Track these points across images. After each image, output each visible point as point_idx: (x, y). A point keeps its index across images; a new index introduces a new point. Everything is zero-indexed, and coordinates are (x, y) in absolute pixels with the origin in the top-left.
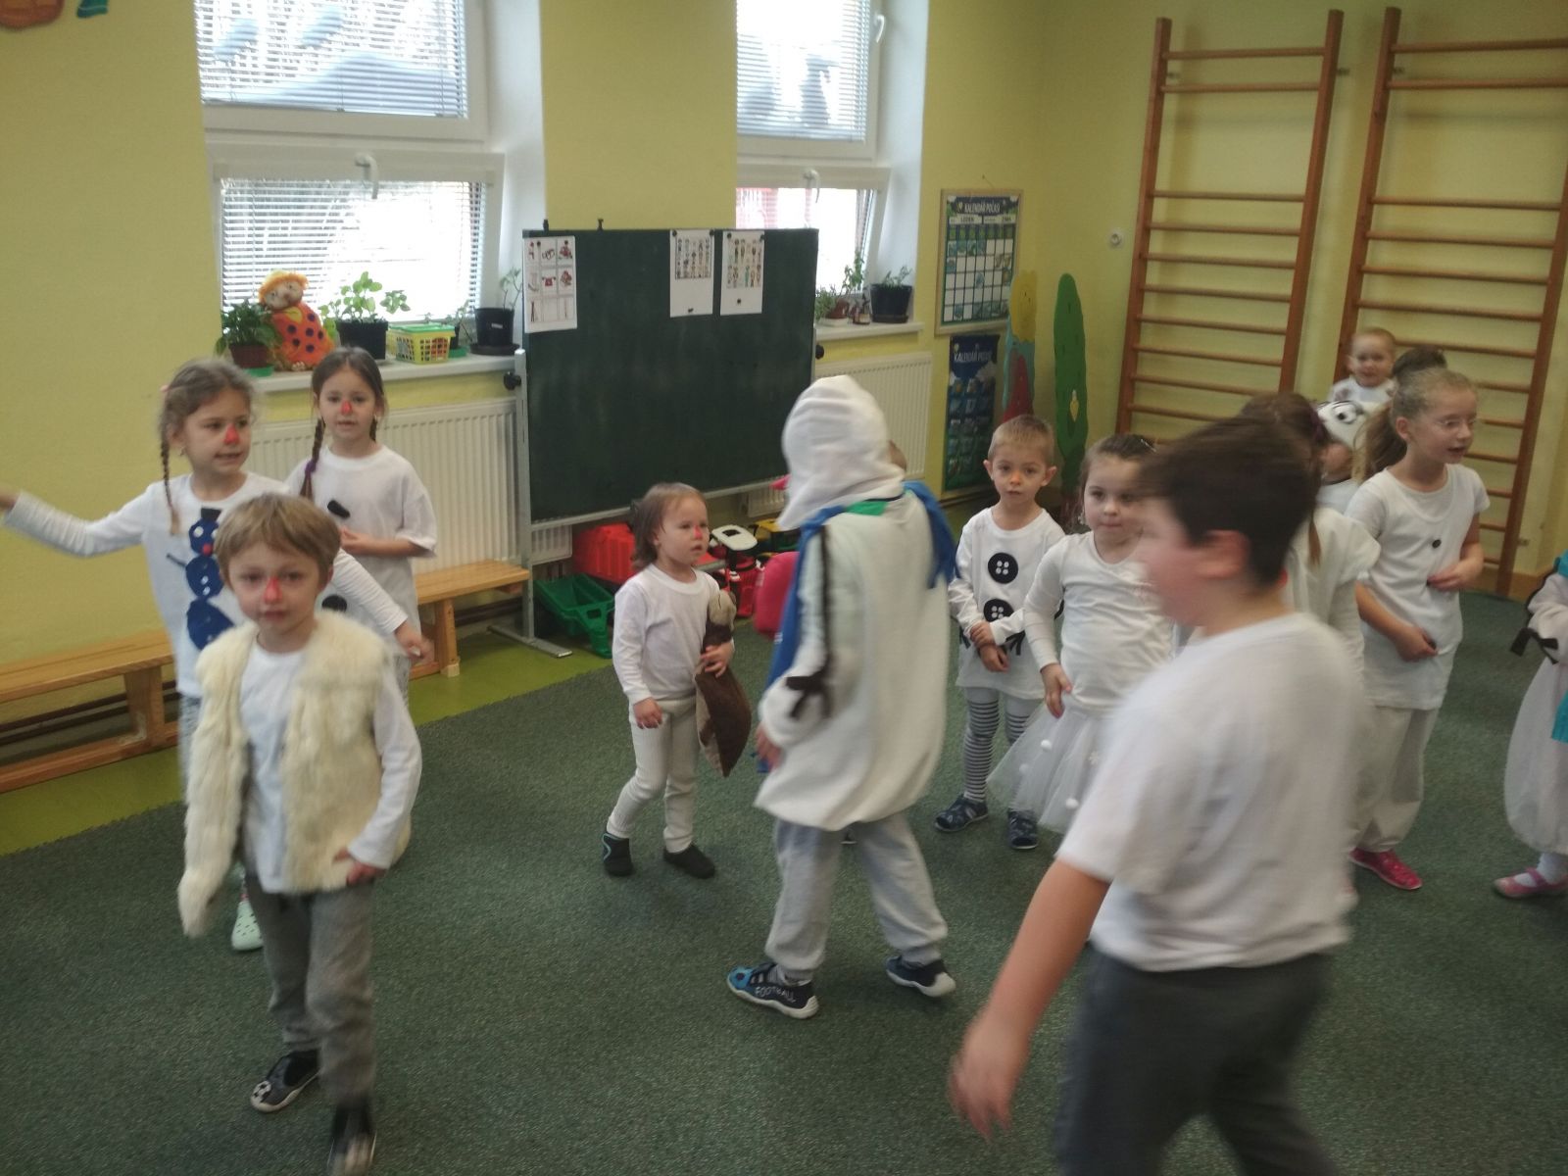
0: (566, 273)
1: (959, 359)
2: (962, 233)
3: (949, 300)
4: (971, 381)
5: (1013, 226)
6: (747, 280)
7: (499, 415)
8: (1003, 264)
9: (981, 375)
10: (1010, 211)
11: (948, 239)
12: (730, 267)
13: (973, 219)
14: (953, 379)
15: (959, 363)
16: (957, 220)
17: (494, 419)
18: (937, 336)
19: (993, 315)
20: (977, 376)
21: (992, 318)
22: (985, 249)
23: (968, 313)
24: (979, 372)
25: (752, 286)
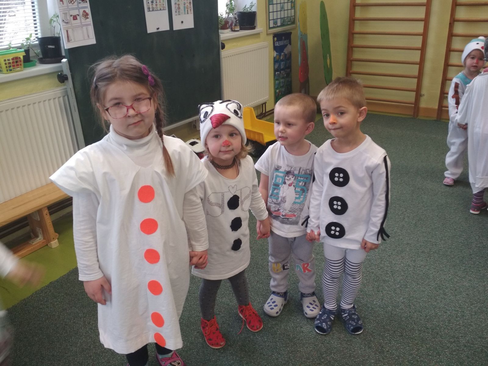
0: (84, 11)
1: (277, 44)
3: (271, 18)
4: (282, 54)
6: (185, 11)
7: (59, 97)
9: (286, 51)
14: (275, 54)
15: (277, 46)
17: (57, 100)
18: (267, 34)
19: (289, 23)
20: (284, 51)
21: (288, 25)
23: (279, 24)
24: (285, 49)
25: (188, 13)
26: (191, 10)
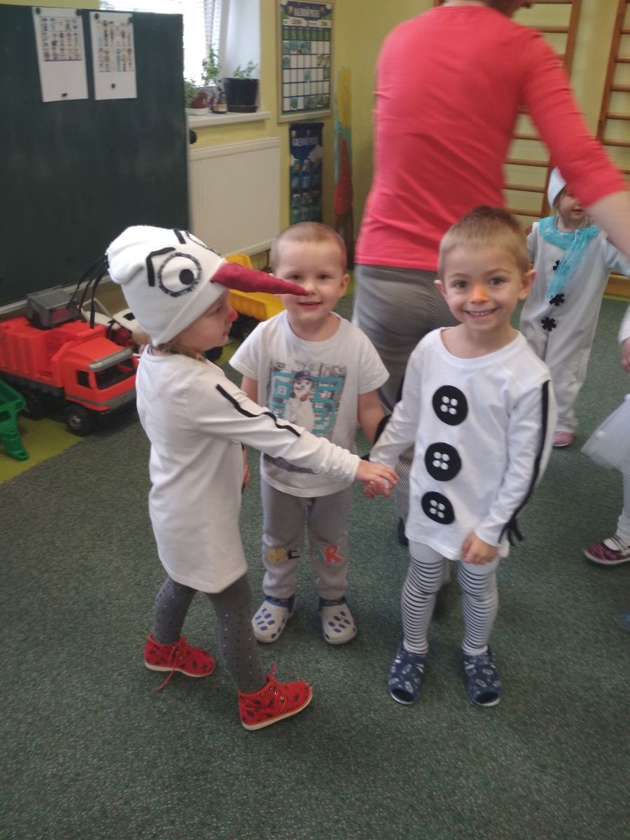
1: (297, 143)
2: (294, 34)
3: (286, 94)
4: (306, 161)
5: (329, 30)
6: (119, 64)
8: (323, 63)
9: (312, 156)
10: (327, 17)
11: (283, 39)
12: (101, 50)
13: (300, 22)
14: (293, 160)
15: (297, 147)
16: (289, 21)
18: (280, 124)
19: (319, 106)
20: (310, 157)
21: (318, 109)
22: (310, 49)
23: (301, 106)
24: (311, 154)
25: (125, 70)
26: (130, 64)
